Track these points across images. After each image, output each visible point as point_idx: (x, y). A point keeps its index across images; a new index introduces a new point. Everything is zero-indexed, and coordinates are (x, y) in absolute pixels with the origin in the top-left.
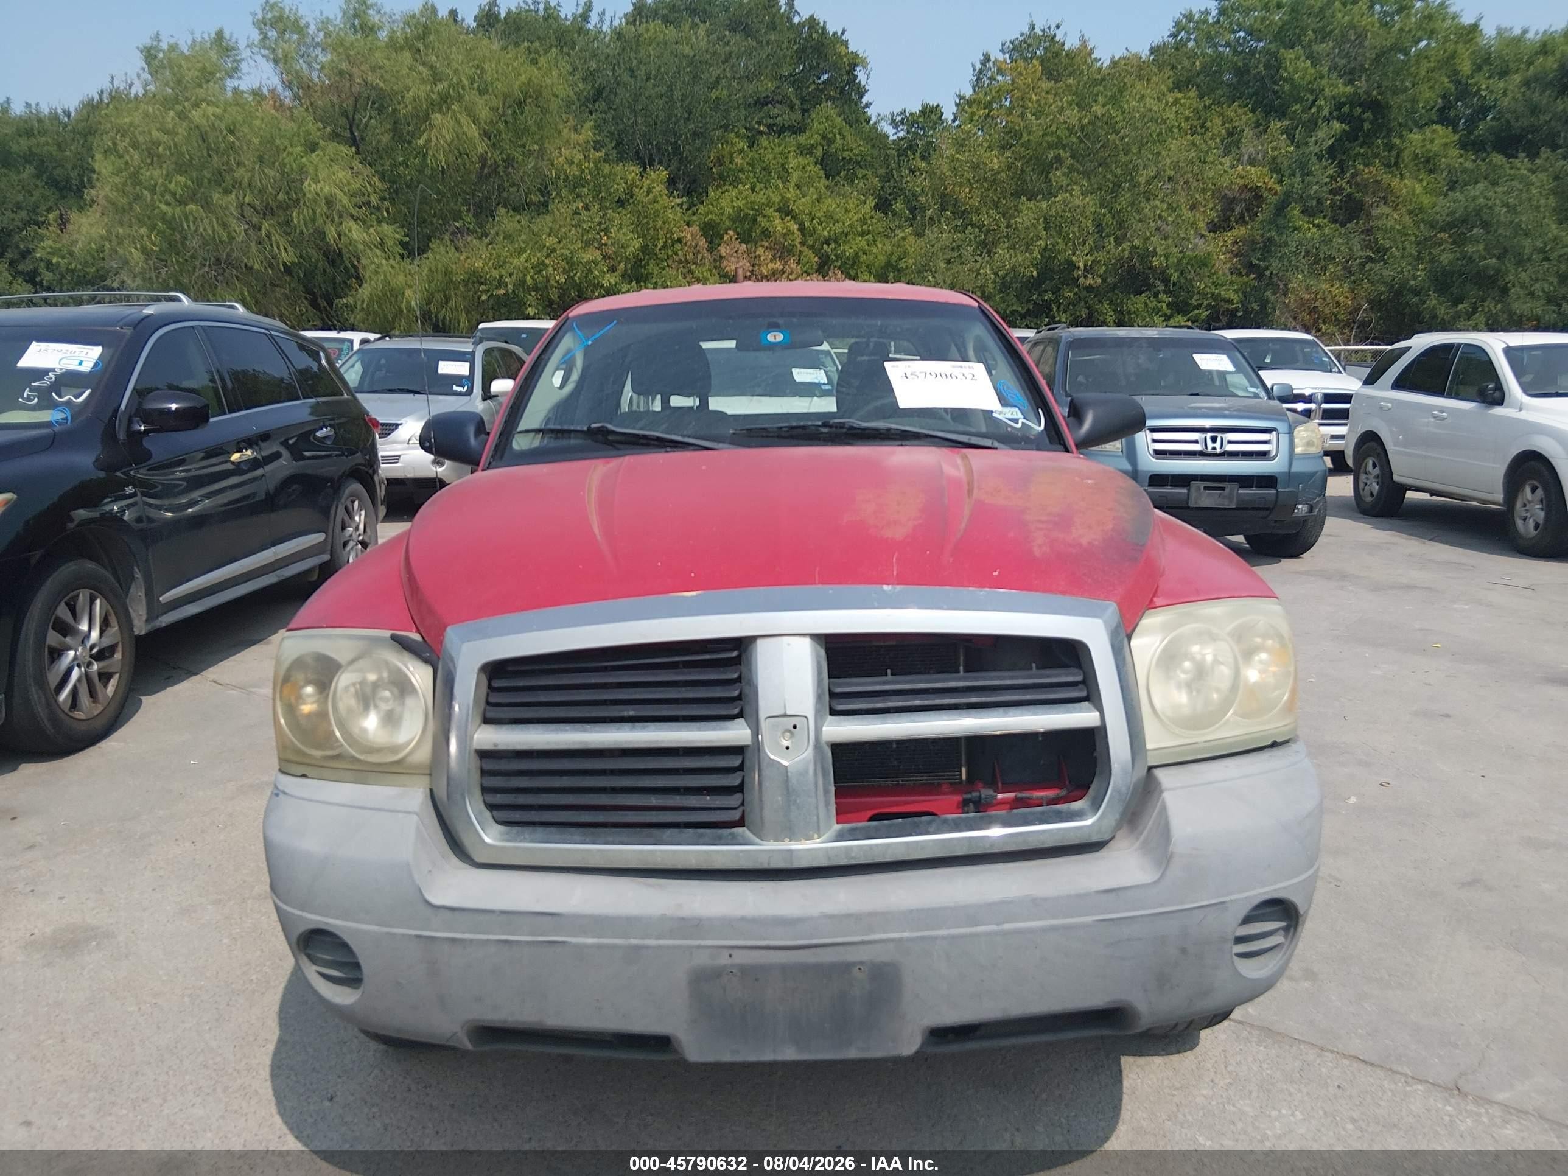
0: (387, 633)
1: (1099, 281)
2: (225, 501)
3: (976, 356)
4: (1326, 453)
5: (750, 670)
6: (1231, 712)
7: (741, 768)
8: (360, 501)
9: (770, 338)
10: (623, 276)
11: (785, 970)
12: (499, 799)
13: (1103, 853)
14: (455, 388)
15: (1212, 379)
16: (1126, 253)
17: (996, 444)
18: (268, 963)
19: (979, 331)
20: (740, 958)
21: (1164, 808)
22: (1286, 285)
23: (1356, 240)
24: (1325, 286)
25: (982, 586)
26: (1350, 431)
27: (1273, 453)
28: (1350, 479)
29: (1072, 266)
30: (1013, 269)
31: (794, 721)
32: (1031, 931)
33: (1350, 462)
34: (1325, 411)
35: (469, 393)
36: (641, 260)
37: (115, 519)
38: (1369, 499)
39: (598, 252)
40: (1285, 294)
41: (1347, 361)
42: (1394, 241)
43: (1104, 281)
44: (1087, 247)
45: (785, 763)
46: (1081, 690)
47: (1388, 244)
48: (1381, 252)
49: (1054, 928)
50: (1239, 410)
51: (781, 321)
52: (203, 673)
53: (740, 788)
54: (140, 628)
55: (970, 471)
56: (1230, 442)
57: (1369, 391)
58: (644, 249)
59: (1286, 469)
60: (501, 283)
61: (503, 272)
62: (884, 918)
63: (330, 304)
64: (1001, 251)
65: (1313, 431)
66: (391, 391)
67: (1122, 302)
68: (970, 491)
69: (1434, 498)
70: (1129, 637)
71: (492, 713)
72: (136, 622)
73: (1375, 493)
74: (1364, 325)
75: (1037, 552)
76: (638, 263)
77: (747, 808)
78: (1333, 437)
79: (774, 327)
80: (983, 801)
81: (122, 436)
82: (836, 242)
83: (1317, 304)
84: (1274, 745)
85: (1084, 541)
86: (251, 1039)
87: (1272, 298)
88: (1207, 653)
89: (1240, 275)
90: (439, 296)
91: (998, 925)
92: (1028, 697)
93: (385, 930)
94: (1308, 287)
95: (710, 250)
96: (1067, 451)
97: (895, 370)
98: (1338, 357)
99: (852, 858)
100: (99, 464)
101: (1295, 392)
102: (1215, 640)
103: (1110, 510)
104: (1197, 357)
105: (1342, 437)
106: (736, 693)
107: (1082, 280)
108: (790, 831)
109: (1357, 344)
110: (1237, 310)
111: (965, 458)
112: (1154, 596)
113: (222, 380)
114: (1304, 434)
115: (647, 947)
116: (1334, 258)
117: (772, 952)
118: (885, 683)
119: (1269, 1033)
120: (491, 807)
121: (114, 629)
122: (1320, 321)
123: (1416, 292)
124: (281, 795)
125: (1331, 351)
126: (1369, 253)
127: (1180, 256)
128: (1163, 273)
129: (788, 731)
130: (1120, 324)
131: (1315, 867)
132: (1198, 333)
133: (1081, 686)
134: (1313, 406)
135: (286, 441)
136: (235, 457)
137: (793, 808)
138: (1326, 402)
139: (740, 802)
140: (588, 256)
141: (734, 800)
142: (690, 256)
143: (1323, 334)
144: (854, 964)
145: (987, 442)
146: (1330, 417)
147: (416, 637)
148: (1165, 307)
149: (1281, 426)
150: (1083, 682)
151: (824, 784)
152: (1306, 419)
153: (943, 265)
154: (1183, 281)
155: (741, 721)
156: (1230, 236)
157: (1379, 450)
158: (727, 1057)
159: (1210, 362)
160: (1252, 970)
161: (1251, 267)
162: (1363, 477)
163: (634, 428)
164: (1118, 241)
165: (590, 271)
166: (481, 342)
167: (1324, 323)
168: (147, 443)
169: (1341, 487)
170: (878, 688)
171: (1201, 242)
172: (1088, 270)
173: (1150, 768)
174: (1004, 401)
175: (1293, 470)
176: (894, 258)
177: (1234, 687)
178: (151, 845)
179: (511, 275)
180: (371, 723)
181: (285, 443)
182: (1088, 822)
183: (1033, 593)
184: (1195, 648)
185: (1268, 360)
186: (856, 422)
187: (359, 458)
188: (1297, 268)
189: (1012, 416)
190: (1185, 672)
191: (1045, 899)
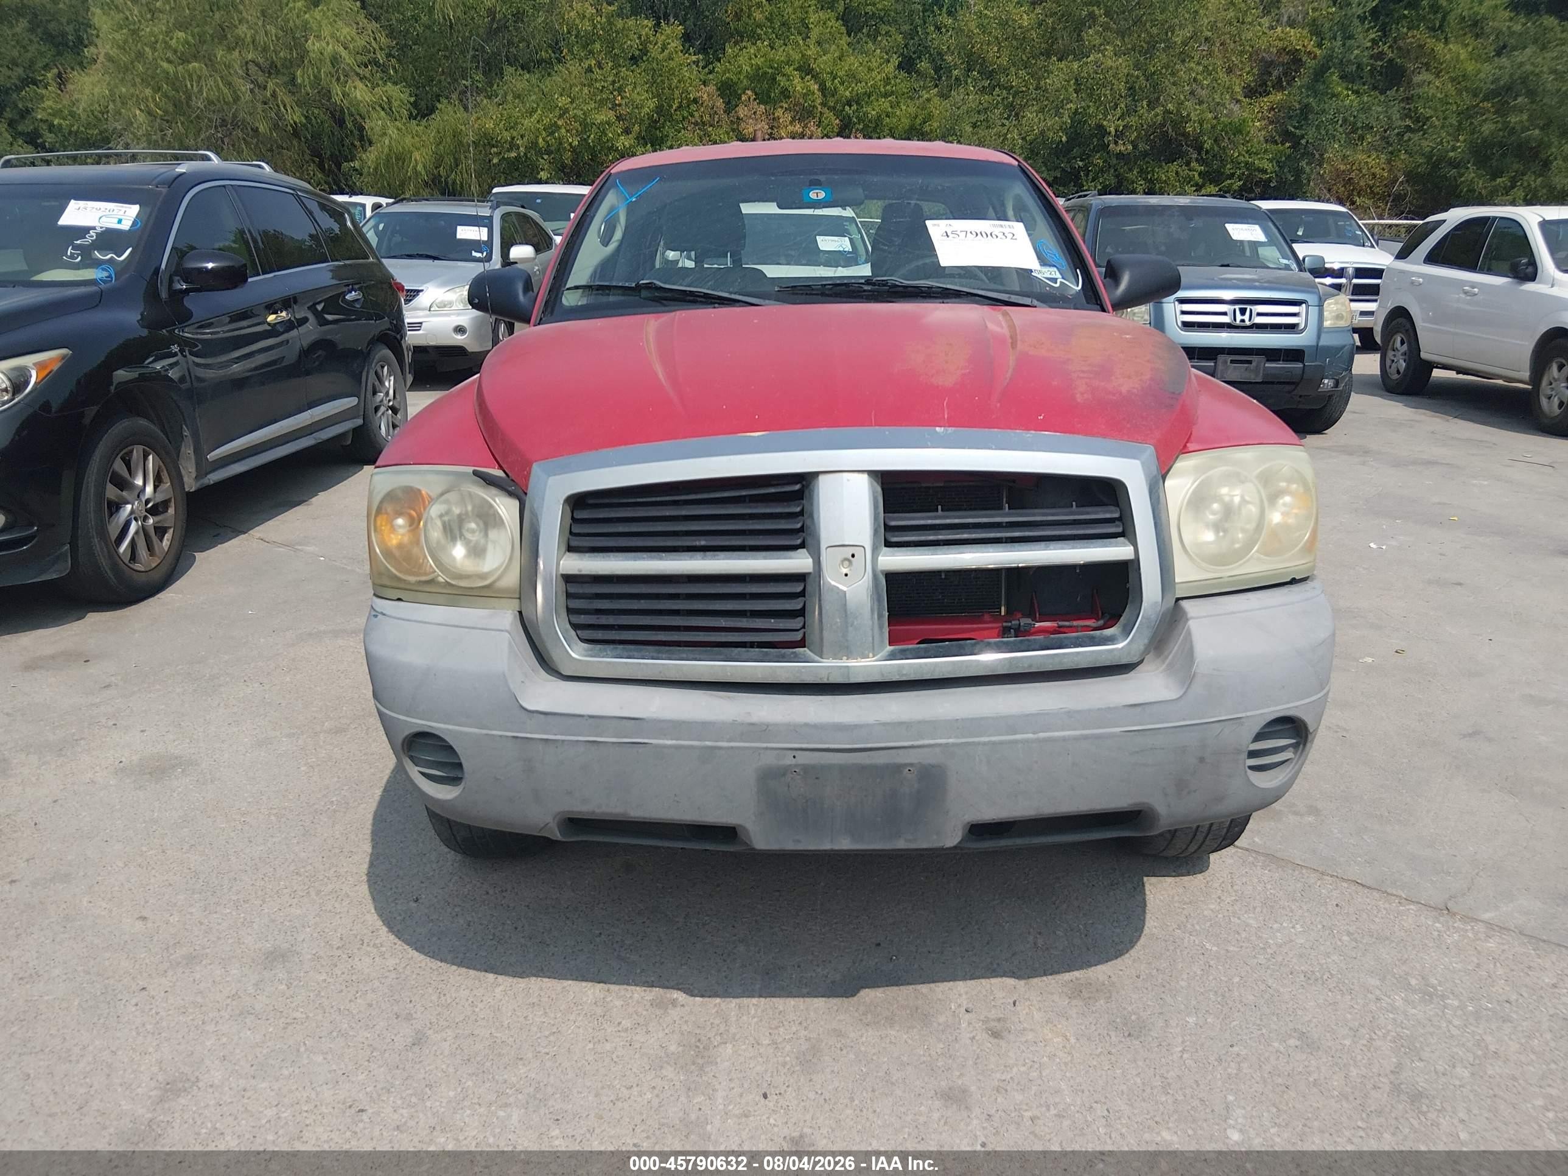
0: (470, 469)
1: (1130, 147)
2: (253, 366)
3: (1015, 216)
4: (1355, 330)
5: (812, 504)
6: (1256, 548)
7: (802, 594)
8: (389, 366)
9: (813, 195)
10: (637, 138)
11: (843, 769)
12: (583, 619)
13: (1132, 674)
14: (474, 254)
15: (1243, 251)
16: (1159, 118)
17: (1035, 302)
18: (345, 788)
19: (1019, 190)
20: (804, 759)
21: (1189, 633)
22: (1321, 155)
23: (1396, 108)
24: (1361, 157)
25: (1028, 429)
26: (1379, 306)
27: (1302, 326)
28: (1377, 357)
29: (1102, 131)
30: (1042, 133)
31: (851, 550)
32: (1064, 739)
33: (1378, 339)
34: (1356, 286)
35: (489, 258)
36: (656, 122)
37: (161, 378)
38: (1395, 376)
39: (611, 114)
40: (1321, 165)
41: (1379, 236)
42: (1436, 110)
43: (1135, 147)
44: (1119, 111)
45: (844, 588)
46: (1118, 526)
47: (1429, 112)
48: (1420, 123)
49: (1086, 737)
50: (1268, 282)
51: (822, 178)
52: (251, 532)
53: (801, 613)
54: (191, 484)
55: (1012, 327)
56: (1259, 314)
57: (1401, 265)
58: (659, 109)
59: (1314, 343)
60: (513, 146)
61: (515, 134)
62: (933, 726)
63: (339, 167)
64: (1030, 114)
65: (1343, 304)
66: (410, 257)
67: (1153, 171)
68: (1014, 345)
69: (1461, 376)
70: (1164, 479)
71: (575, 542)
72: (186, 479)
73: (1402, 371)
74: (1398, 198)
75: (1079, 398)
76: (654, 124)
77: (808, 630)
78: (1363, 313)
79: (816, 184)
80: (1022, 629)
81: (164, 295)
82: (858, 103)
83: (1353, 175)
84: (1293, 582)
85: (1124, 389)
86: (337, 851)
87: (1308, 169)
88: (1233, 494)
89: (1276, 143)
90: (449, 160)
91: (1034, 733)
92: (1068, 532)
93: (484, 732)
94: (1345, 157)
95: (728, 111)
96: (1103, 310)
97: (936, 228)
98: (1372, 232)
99: (905, 675)
100: (144, 322)
101: (1327, 266)
102: (1243, 482)
103: (1148, 361)
104: (1230, 227)
105: (1371, 313)
106: (799, 526)
107: (1112, 146)
108: (846, 650)
109: (1390, 217)
110: (1270, 180)
111: (1005, 314)
112: (1187, 442)
113: (255, 241)
114: (1334, 307)
115: (720, 748)
116: (1372, 128)
117: (832, 754)
118: (936, 518)
119: (1273, 859)
120: (575, 627)
121: (167, 485)
122: (1355, 193)
123: (1455, 164)
124: (380, 616)
125: (1364, 225)
126: (1408, 122)
127: (1215, 122)
128: (1196, 139)
129: (846, 559)
130: (1150, 192)
131: (1325, 691)
132: (1230, 202)
133: (1117, 523)
134: (1343, 281)
135: (315, 305)
136: (271, 318)
137: (850, 629)
138: (1357, 277)
139: (801, 625)
140: (601, 117)
141: (797, 623)
142: (706, 118)
143: (1357, 208)
144: (906, 765)
145: (1027, 301)
146: (1362, 292)
147: (499, 473)
148: (1196, 176)
149: (1311, 298)
150: (1120, 519)
151: (879, 609)
152: (1336, 292)
153: (969, 129)
154: (1216, 148)
155: (804, 551)
156: (1266, 102)
157: (1408, 326)
158: (790, 846)
159: (1242, 232)
160: (1265, 781)
161: (1287, 135)
162: (1390, 354)
163: (681, 285)
164: (1151, 106)
165: (604, 133)
166: (498, 207)
167: (1359, 196)
168: (189, 302)
169: (1367, 364)
170: (929, 522)
171: (1236, 108)
172: (1119, 135)
173: (1178, 600)
174: (1043, 261)
175: (1321, 344)
176: (918, 121)
177: (1259, 527)
178: (220, 686)
179: (522, 136)
180: (459, 551)
181: (313, 308)
182: (1120, 646)
183: (1076, 436)
184: (1224, 491)
185: (1300, 233)
186: (898, 279)
187: (384, 324)
188: (1334, 137)
189: (1050, 275)
190: (1214, 513)
191: (1078, 712)
